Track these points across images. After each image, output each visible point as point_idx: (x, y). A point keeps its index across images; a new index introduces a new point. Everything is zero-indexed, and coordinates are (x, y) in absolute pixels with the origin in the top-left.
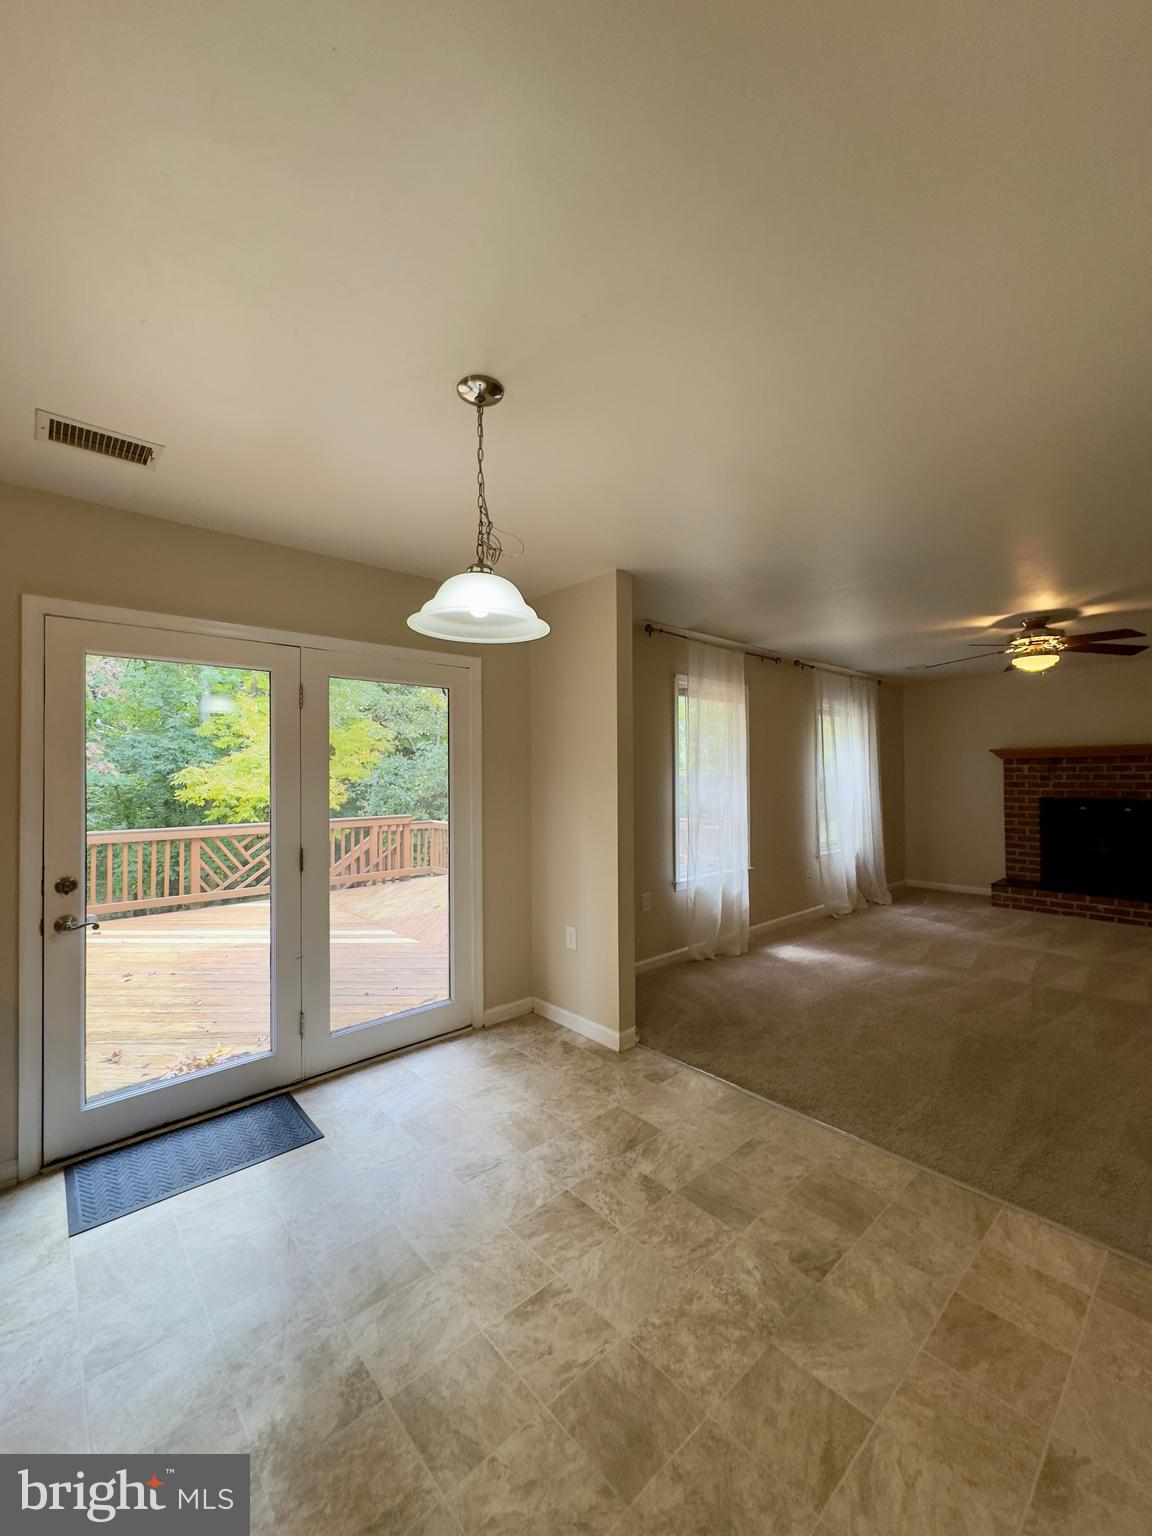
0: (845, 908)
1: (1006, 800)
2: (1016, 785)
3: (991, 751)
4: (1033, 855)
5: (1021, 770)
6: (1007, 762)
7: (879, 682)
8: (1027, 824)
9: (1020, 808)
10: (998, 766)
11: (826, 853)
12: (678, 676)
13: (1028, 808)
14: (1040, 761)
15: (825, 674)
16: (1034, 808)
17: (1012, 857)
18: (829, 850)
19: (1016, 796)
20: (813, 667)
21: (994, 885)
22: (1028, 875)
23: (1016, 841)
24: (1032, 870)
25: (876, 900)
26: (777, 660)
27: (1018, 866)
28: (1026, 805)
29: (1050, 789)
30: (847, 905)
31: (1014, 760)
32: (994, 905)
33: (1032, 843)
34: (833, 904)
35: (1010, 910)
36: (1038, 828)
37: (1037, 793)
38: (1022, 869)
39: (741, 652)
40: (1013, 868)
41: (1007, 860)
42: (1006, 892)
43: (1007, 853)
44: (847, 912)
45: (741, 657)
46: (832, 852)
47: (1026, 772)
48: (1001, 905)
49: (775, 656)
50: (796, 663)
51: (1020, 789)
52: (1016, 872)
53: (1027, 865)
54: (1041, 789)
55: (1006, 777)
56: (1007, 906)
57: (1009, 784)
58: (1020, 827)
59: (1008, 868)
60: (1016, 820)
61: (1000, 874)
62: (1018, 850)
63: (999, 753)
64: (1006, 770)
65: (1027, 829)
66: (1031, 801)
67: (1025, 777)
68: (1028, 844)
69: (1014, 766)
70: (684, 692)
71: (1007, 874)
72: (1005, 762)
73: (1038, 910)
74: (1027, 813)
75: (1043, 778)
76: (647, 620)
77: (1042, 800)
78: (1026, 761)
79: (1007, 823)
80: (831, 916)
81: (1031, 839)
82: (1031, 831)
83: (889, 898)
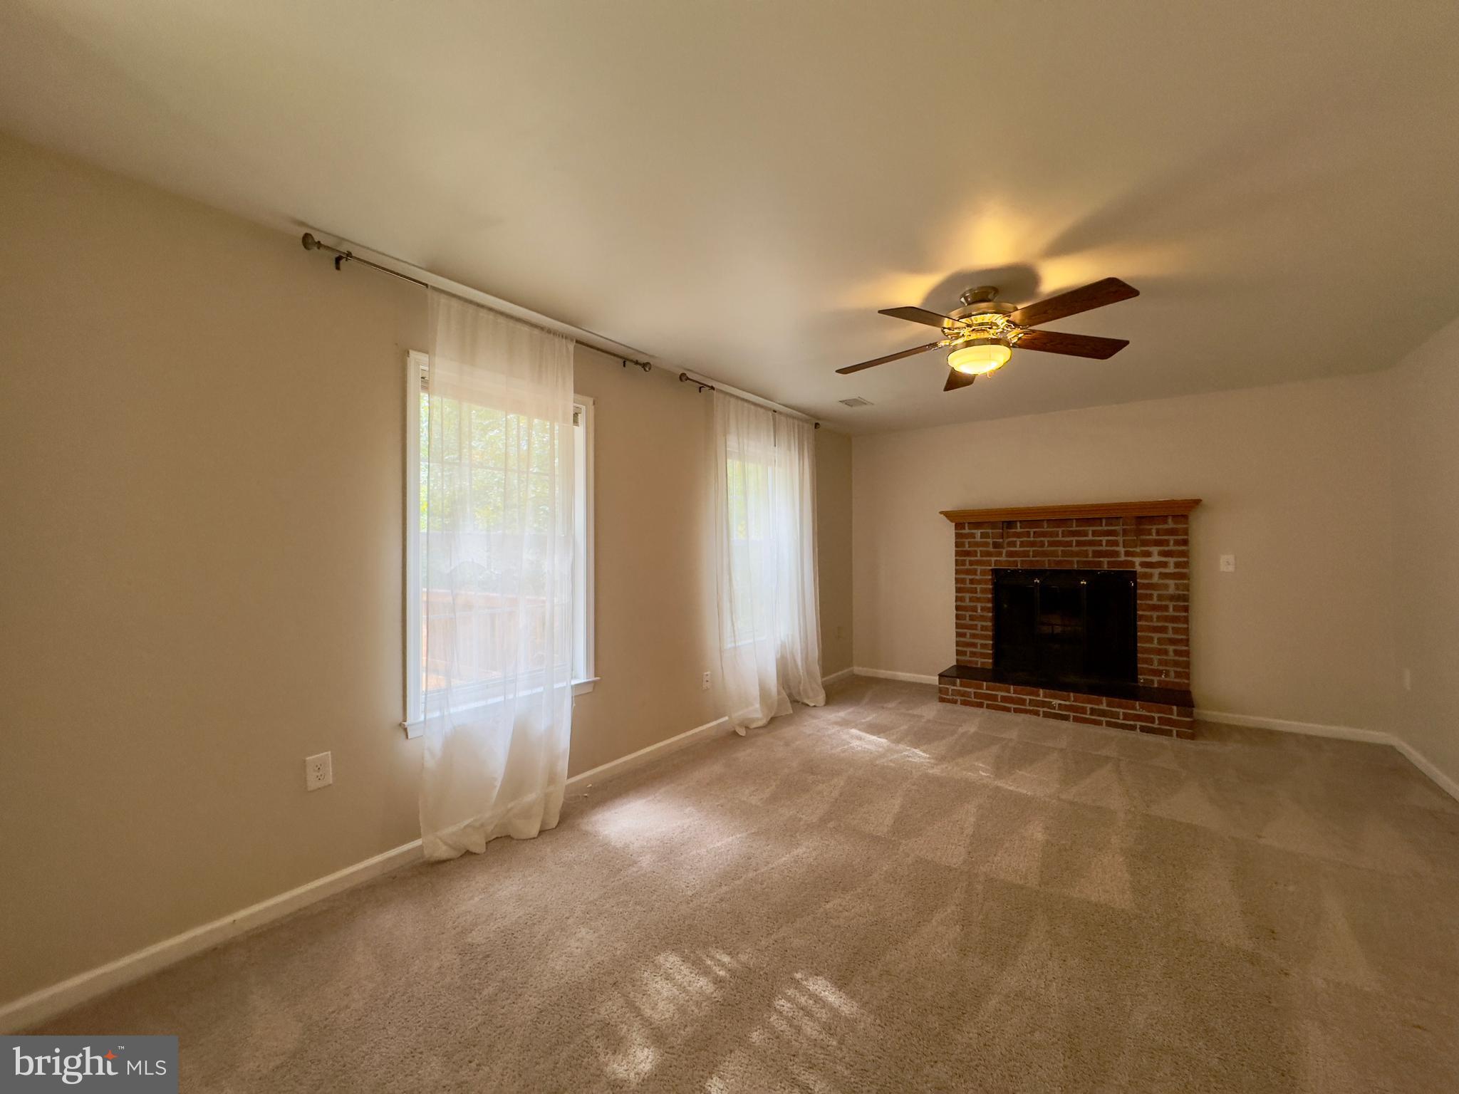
0: (758, 719)
1: (957, 572)
2: (968, 554)
3: (941, 513)
4: (985, 637)
5: (973, 536)
6: (959, 526)
7: (817, 425)
8: (978, 600)
9: (972, 581)
10: (949, 530)
11: (733, 645)
12: (414, 355)
13: (979, 582)
14: (993, 525)
15: (733, 400)
16: (985, 582)
17: (962, 639)
18: (735, 642)
19: (967, 567)
20: (712, 388)
21: (941, 676)
22: (979, 662)
23: (968, 622)
24: (983, 655)
25: (806, 701)
26: (644, 365)
27: (968, 650)
28: (977, 577)
29: (1003, 558)
30: (759, 715)
31: (964, 522)
32: (942, 700)
33: (984, 624)
34: (739, 714)
35: (958, 707)
36: (990, 605)
37: (989, 563)
38: (973, 654)
39: (572, 340)
40: (964, 653)
41: (958, 644)
42: (954, 684)
43: (958, 635)
44: (760, 723)
45: (571, 346)
46: (739, 644)
47: (978, 539)
48: (949, 701)
49: (643, 359)
50: (683, 377)
51: (972, 559)
52: (967, 658)
53: (978, 650)
54: (993, 559)
55: (957, 545)
56: (955, 702)
57: (961, 553)
58: (972, 604)
59: (958, 653)
60: (967, 595)
61: (949, 660)
62: (968, 632)
63: (948, 515)
64: (957, 536)
65: (979, 605)
66: (983, 573)
67: (977, 544)
68: (980, 624)
69: (967, 531)
70: (425, 384)
71: (957, 660)
72: (957, 527)
73: (988, 707)
74: (979, 587)
75: (996, 545)
76: (302, 224)
77: (995, 572)
78: (977, 525)
79: (957, 599)
80: (735, 733)
81: (982, 618)
82: (982, 609)
83: (821, 697)
